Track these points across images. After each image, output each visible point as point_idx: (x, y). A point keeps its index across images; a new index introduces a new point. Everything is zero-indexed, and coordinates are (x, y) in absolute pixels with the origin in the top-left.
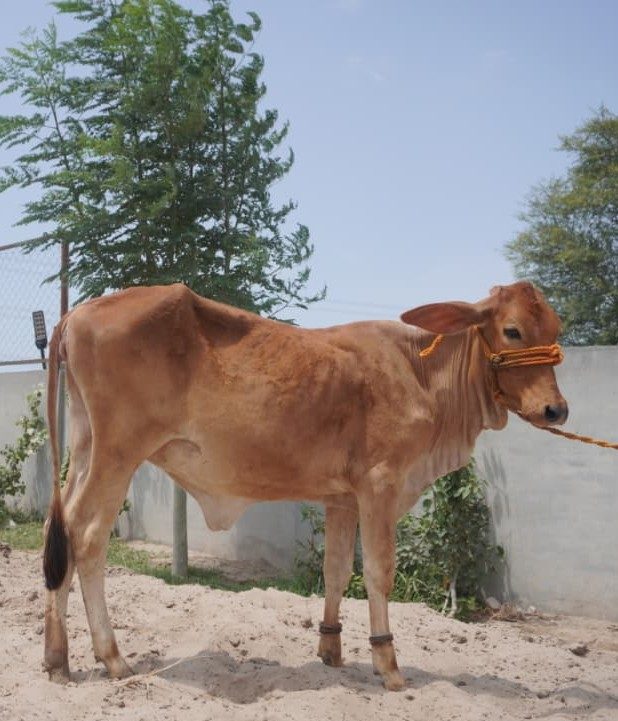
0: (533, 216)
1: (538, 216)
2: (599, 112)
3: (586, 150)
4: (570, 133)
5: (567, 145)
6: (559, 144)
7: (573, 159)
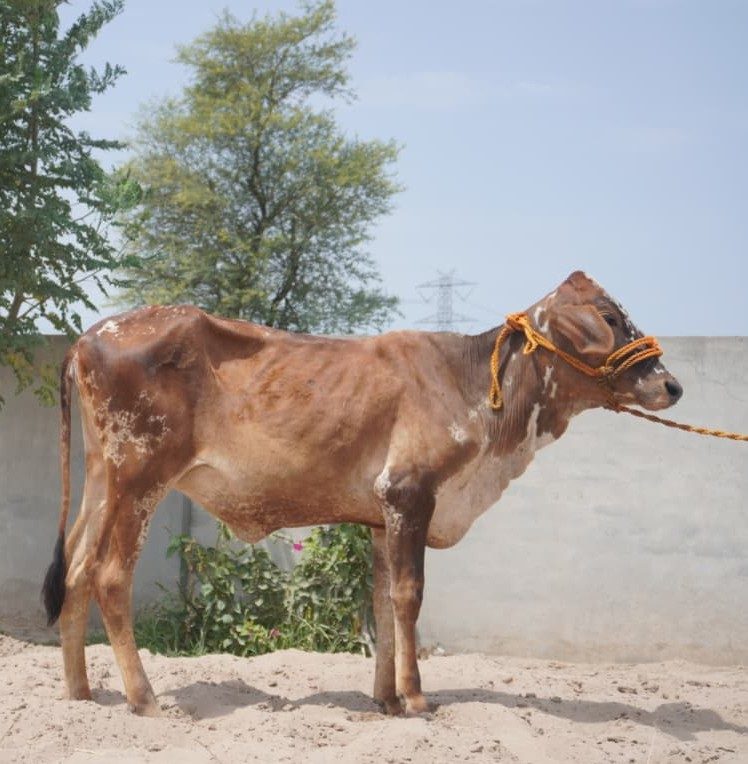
0: (141, 143)
1: (147, 143)
2: (222, 17)
3: (205, 66)
4: (188, 42)
5: (184, 57)
6: (175, 55)
7: (189, 77)
